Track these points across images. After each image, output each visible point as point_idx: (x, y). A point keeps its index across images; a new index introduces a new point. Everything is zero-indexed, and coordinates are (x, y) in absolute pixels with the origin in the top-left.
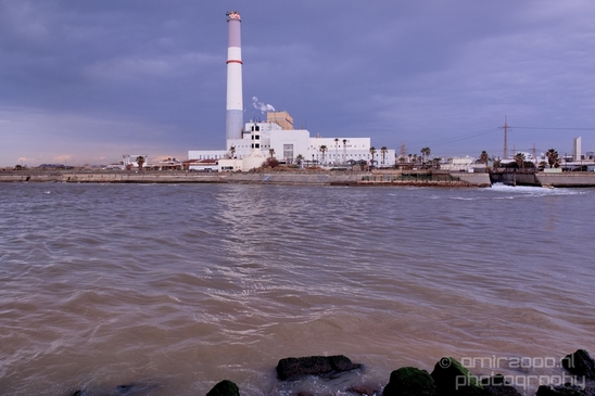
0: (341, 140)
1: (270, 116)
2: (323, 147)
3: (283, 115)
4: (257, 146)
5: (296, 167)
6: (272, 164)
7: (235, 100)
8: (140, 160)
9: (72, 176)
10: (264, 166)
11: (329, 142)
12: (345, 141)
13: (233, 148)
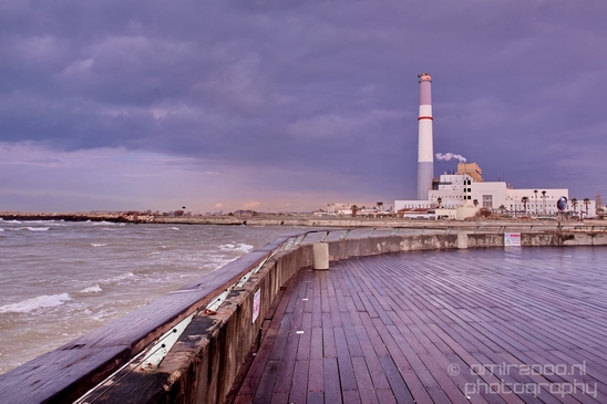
0: (540, 191)
1: (460, 167)
2: (525, 198)
3: (473, 167)
4: (469, 198)
5: (507, 217)
6: (485, 213)
7: (426, 153)
8: (355, 209)
9: (316, 221)
10: (477, 215)
11: (528, 193)
12: (544, 193)
13: (439, 199)
